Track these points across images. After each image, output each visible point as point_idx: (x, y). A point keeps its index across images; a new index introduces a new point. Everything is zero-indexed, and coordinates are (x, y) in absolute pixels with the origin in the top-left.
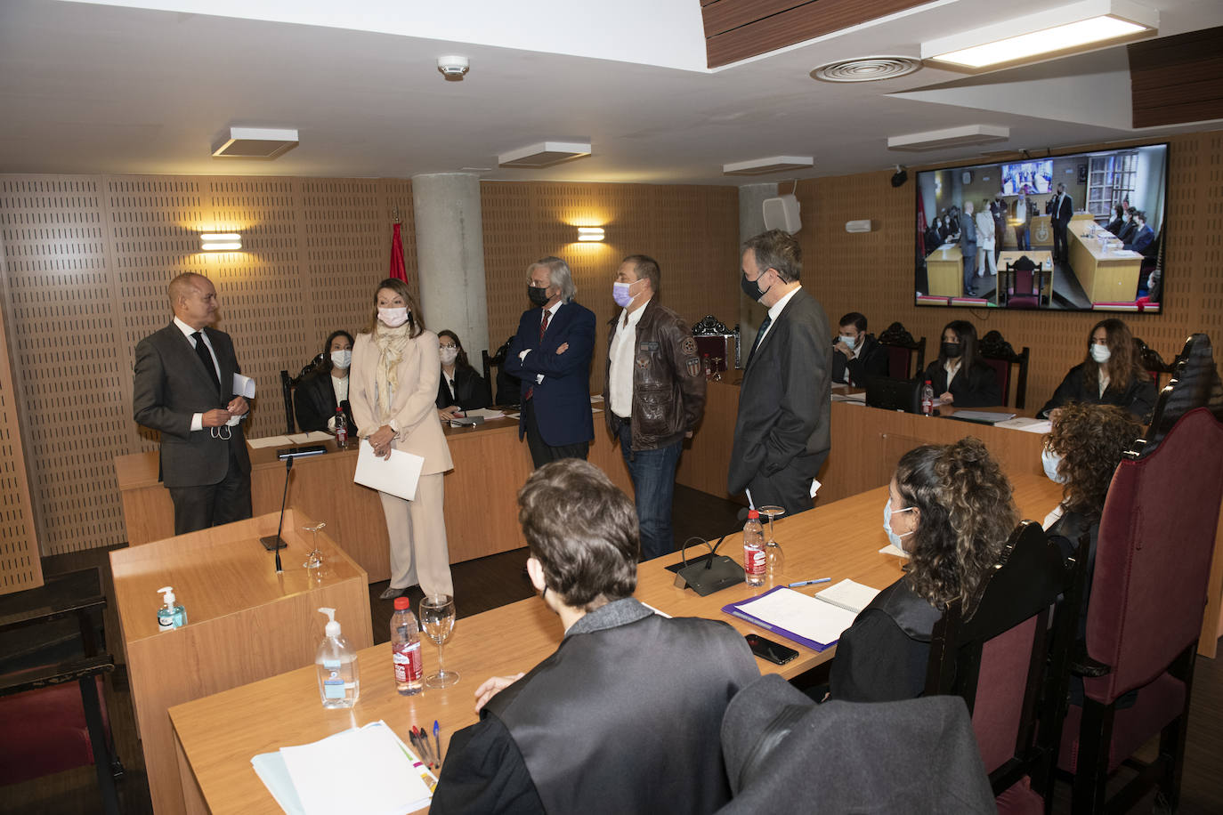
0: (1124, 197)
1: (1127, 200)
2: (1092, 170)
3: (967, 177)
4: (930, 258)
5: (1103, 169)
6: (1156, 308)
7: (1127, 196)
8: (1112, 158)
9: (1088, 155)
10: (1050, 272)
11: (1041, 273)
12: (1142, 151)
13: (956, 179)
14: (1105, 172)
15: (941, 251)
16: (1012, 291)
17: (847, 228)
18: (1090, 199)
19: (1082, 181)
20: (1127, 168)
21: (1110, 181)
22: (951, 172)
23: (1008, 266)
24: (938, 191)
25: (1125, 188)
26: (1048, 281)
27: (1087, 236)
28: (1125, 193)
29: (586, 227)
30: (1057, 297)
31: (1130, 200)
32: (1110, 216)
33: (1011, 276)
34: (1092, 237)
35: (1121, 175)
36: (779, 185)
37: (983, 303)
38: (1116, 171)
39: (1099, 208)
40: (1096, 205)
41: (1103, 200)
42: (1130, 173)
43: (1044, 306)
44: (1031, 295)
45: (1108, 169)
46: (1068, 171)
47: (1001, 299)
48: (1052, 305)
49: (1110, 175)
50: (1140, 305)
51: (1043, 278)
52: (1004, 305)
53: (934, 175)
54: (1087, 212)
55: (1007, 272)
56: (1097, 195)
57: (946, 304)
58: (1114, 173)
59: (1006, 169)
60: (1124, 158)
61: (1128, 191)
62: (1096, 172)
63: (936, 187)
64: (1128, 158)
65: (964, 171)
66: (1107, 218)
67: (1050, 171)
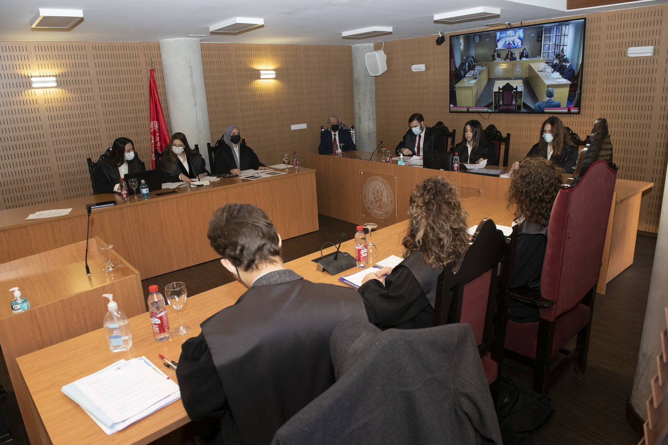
0: (561, 49)
1: (562, 51)
2: (545, 34)
3: (477, 39)
4: (458, 85)
5: (550, 34)
6: (576, 111)
7: (563, 48)
8: (556, 28)
9: (542, 25)
10: (522, 92)
11: (517, 92)
12: (571, 23)
13: (471, 41)
14: (551, 35)
15: (464, 81)
16: (501, 103)
17: (412, 69)
18: (543, 50)
19: (539, 40)
20: (563, 34)
21: (554, 40)
22: (469, 36)
23: (499, 89)
24: (462, 47)
25: (562, 44)
26: (521, 97)
27: (541, 71)
28: (562, 47)
29: (264, 70)
30: (525, 105)
31: (564, 50)
33: (501, 94)
34: (544, 72)
35: (561, 36)
36: (374, 45)
37: (486, 110)
38: (557, 34)
39: (548, 56)
40: (546, 54)
41: (550, 51)
42: (565, 35)
43: (518, 111)
44: (512, 105)
45: (553, 33)
46: (532, 35)
47: (496, 107)
48: (523, 110)
49: (554, 36)
50: (569, 110)
51: (518, 95)
52: (497, 110)
53: (460, 40)
54: (541, 58)
55: (499, 92)
56: (547, 48)
57: (466, 111)
58: (556, 36)
59: (498, 34)
60: (562, 27)
61: (564, 45)
62: (547, 35)
63: (461, 45)
64: (564, 27)
65: (476, 36)
66: (552, 61)
67: (522, 36)
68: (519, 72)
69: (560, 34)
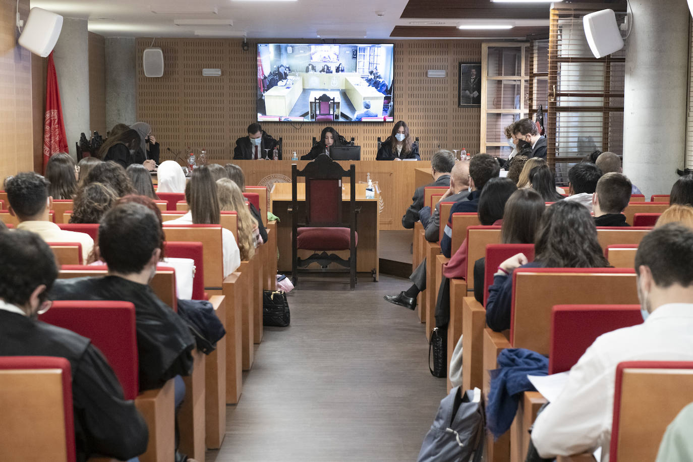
0: (375, 67)
1: (376, 68)
2: (359, 53)
3: (290, 49)
5: (365, 53)
6: (391, 120)
8: (369, 48)
9: (357, 45)
10: (339, 103)
11: (334, 103)
12: (382, 46)
13: (283, 51)
16: (318, 112)
17: (203, 72)
18: (359, 66)
19: (354, 58)
20: (376, 54)
21: (368, 59)
22: (280, 45)
23: (315, 99)
24: (272, 56)
25: (375, 62)
26: (338, 107)
27: (357, 85)
28: (375, 65)
30: (343, 115)
31: (377, 68)
33: (317, 104)
34: (360, 86)
35: (373, 56)
37: (301, 119)
39: (363, 71)
40: (362, 70)
41: (365, 68)
42: (377, 56)
43: (337, 120)
44: (329, 114)
45: (367, 53)
46: (347, 52)
47: (312, 117)
48: (341, 119)
49: (368, 55)
50: (385, 118)
51: (335, 105)
52: (314, 120)
53: (269, 45)
54: (357, 73)
55: (315, 102)
56: (362, 65)
57: (278, 121)
58: (370, 55)
59: (313, 47)
60: (374, 48)
61: (377, 64)
62: (361, 54)
63: (270, 53)
64: (376, 48)
65: (288, 46)
67: (337, 52)
68: (335, 84)
69: (373, 54)
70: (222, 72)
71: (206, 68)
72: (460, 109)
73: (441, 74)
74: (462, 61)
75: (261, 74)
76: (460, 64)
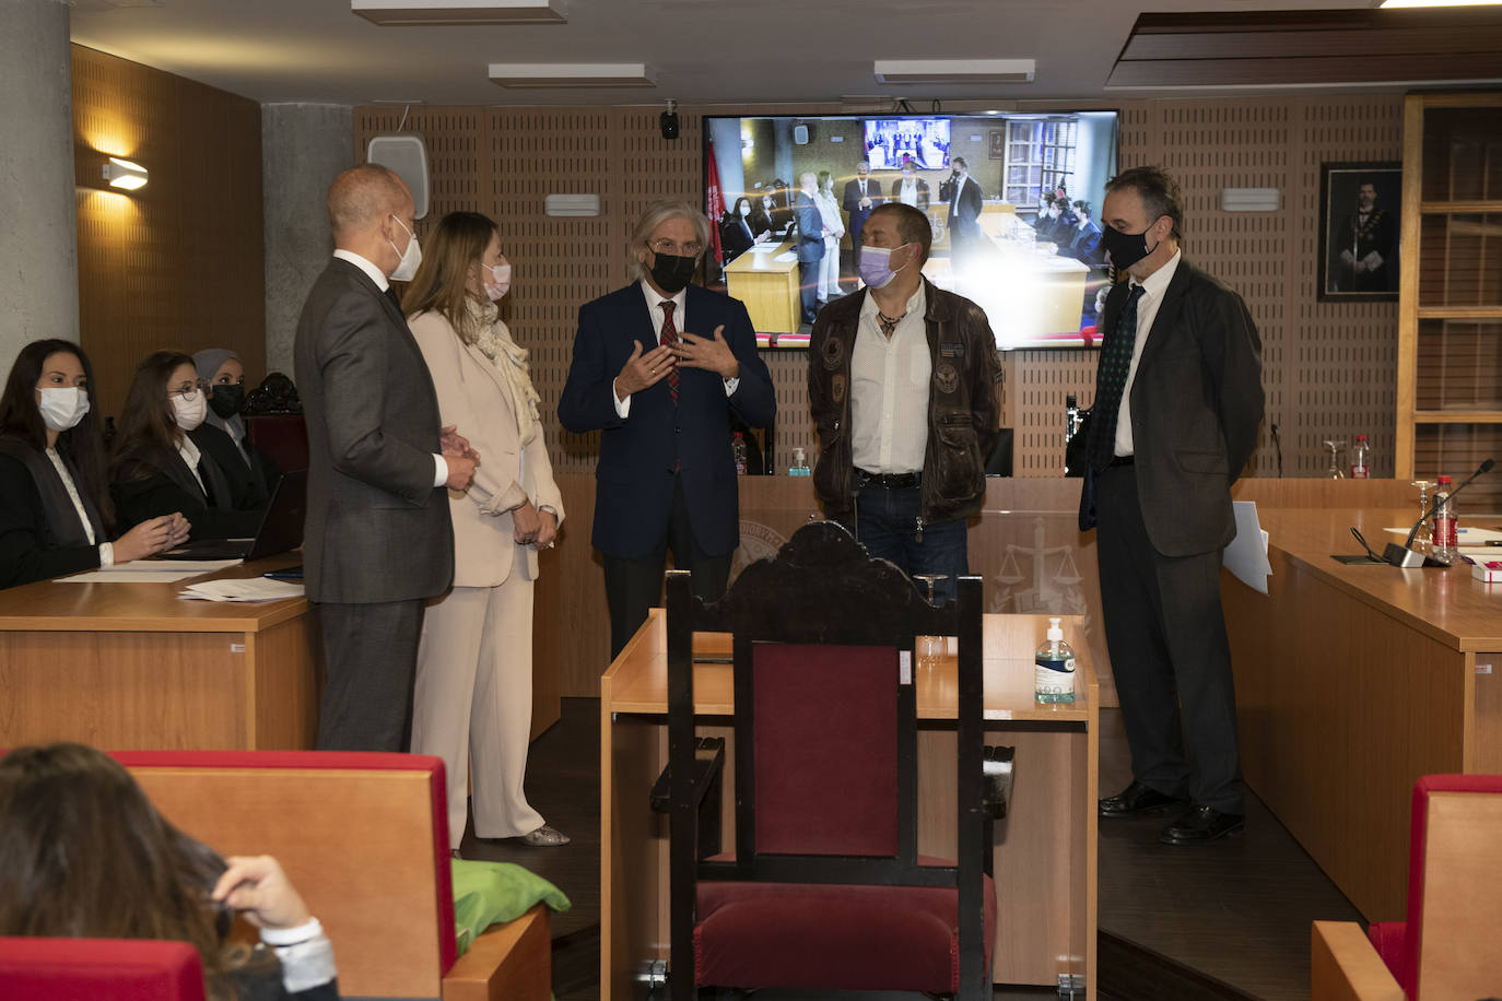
0: (1058, 182)
1: (1062, 187)
2: (1011, 140)
3: (801, 134)
5: (1027, 140)
7: (1063, 180)
8: (1041, 125)
12: (1083, 118)
13: (782, 136)
14: (1031, 143)
15: (753, 254)
17: (549, 206)
18: (1009, 182)
19: (994, 155)
20: (1062, 142)
21: (1038, 157)
22: (771, 122)
24: (748, 153)
25: (1060, 169)
27: (1006, 237)
28: (1059, 177)
31: (1067, 186)
32: (1040, 208)
34: (1014, 239)
35: (1054, 147)
38: (1047, 143)
39: (1023, 196)
40: (1019, 192)
41: (1029, 184)
42: (1067, 148)
45: (1035, 140)
46: (974, 138)
49: (1038, 149)
50: (1086, 337)
53: (739, 125)
54: (1005, 201)
56: (1020, 176)
57: (767, 345)
58: (1043, 147)
59: (871, 126)
60: (1058, 126)
61: (1065, 173)
62: (1016, 142)
63: (743, 145)
64: (1063, 126)
65: (796, 123)
66: (1036, 211)
67: (945, 137)
70: (604, 207)
71: (558, 192)
72: (1322, 305)
73: (1264, 200)
74: (1332, 160)
75: (716, 207)
76: (1325, 168)
